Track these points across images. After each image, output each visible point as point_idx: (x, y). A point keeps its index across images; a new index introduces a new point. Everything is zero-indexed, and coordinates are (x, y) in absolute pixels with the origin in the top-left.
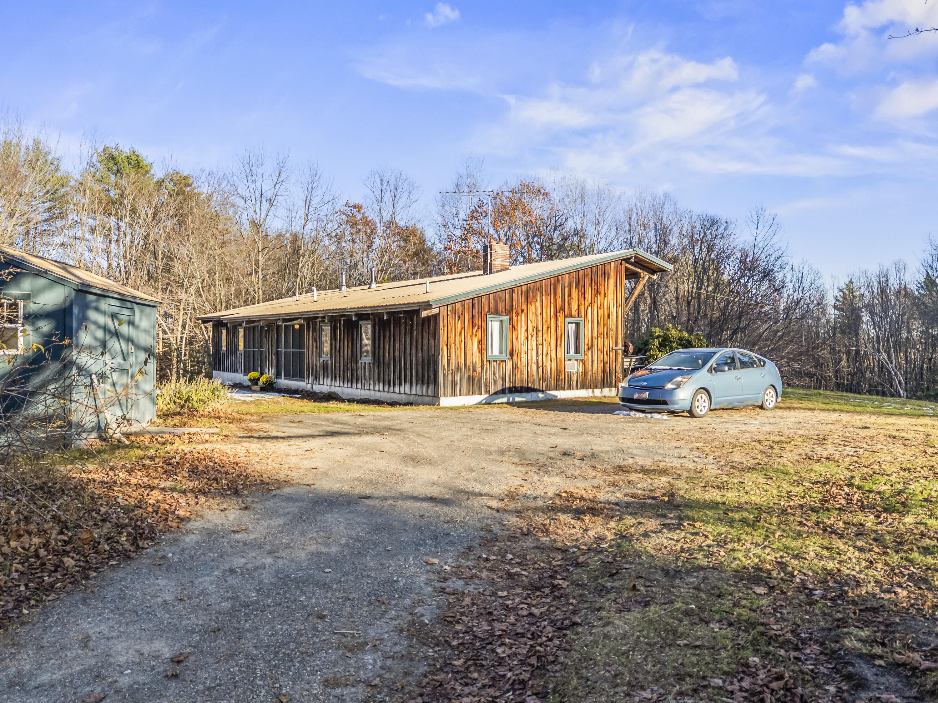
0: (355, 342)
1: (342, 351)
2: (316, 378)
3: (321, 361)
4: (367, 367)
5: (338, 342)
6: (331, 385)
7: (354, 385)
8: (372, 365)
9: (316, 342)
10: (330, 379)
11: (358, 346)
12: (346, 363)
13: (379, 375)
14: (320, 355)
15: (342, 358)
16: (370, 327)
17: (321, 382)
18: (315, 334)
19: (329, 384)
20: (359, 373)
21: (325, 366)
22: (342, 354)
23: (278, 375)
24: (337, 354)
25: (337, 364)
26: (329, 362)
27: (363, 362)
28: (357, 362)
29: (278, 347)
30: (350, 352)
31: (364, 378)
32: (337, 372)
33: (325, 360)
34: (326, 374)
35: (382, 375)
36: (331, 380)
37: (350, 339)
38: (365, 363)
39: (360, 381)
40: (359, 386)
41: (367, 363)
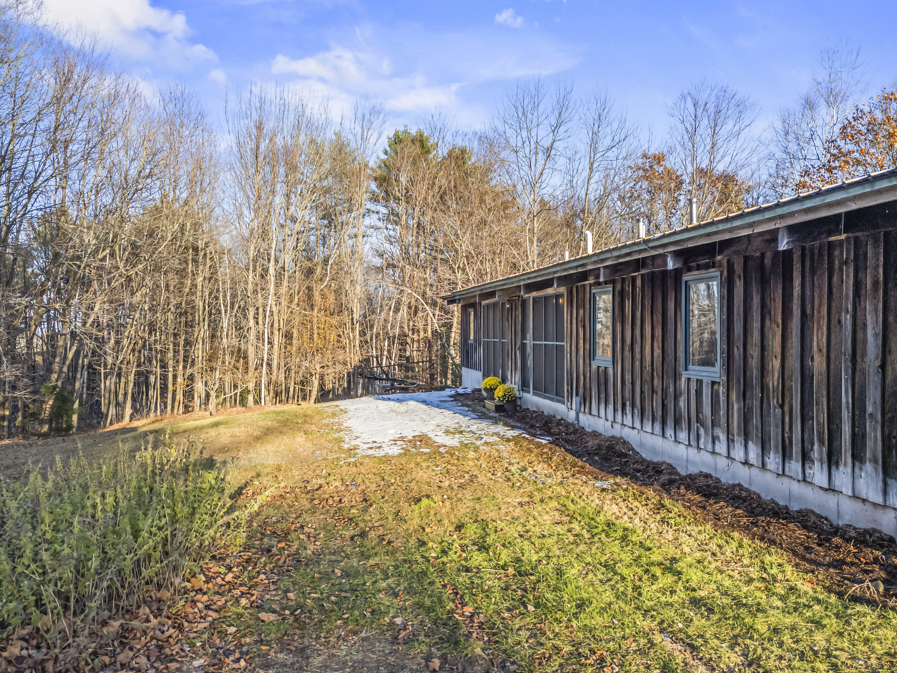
0: (671, 326)
1: (637, 349)
2: (585, 400)
3: (594, 367)
4: (706, 391)
5: (628, 327)
6: (614, 421)
7: (669, 432)
8: (722, 390)
9: (584, 327)
10: (611, 407)
11: (681, 336)
12: (646, 376)
13: (746, 419)
14: (592, 354)
15: (638, 363)
16: (715, 286)
17: (594, 411)
18: (581, 312)
19: (610, 417)
20: (682, 403)
21: (602, 377)
22: (638, 356)
23: (524, 386)
24: (628, 354)
25: (628, 377)
26: (611, 371)
27: (694, 378)
28: (676, 376)
29: (524, 337)
30: (658, 352)
31: (698, 420)
32: (627, 394)
33: (603, 365)
34: (603, 396)
35: (755, 421)
36: (615, 410)
37: (658, 318)
38: (700, 382)
39: (685, 425)
40: (683, 436)
41: (706, 381)
